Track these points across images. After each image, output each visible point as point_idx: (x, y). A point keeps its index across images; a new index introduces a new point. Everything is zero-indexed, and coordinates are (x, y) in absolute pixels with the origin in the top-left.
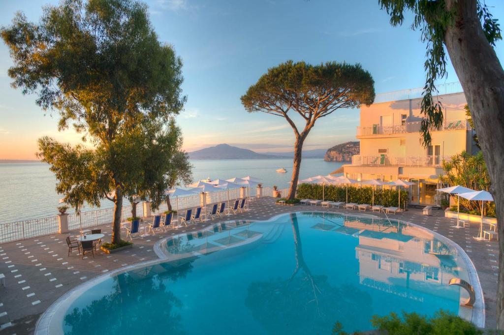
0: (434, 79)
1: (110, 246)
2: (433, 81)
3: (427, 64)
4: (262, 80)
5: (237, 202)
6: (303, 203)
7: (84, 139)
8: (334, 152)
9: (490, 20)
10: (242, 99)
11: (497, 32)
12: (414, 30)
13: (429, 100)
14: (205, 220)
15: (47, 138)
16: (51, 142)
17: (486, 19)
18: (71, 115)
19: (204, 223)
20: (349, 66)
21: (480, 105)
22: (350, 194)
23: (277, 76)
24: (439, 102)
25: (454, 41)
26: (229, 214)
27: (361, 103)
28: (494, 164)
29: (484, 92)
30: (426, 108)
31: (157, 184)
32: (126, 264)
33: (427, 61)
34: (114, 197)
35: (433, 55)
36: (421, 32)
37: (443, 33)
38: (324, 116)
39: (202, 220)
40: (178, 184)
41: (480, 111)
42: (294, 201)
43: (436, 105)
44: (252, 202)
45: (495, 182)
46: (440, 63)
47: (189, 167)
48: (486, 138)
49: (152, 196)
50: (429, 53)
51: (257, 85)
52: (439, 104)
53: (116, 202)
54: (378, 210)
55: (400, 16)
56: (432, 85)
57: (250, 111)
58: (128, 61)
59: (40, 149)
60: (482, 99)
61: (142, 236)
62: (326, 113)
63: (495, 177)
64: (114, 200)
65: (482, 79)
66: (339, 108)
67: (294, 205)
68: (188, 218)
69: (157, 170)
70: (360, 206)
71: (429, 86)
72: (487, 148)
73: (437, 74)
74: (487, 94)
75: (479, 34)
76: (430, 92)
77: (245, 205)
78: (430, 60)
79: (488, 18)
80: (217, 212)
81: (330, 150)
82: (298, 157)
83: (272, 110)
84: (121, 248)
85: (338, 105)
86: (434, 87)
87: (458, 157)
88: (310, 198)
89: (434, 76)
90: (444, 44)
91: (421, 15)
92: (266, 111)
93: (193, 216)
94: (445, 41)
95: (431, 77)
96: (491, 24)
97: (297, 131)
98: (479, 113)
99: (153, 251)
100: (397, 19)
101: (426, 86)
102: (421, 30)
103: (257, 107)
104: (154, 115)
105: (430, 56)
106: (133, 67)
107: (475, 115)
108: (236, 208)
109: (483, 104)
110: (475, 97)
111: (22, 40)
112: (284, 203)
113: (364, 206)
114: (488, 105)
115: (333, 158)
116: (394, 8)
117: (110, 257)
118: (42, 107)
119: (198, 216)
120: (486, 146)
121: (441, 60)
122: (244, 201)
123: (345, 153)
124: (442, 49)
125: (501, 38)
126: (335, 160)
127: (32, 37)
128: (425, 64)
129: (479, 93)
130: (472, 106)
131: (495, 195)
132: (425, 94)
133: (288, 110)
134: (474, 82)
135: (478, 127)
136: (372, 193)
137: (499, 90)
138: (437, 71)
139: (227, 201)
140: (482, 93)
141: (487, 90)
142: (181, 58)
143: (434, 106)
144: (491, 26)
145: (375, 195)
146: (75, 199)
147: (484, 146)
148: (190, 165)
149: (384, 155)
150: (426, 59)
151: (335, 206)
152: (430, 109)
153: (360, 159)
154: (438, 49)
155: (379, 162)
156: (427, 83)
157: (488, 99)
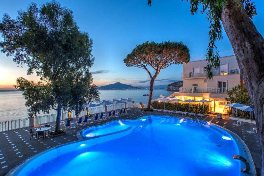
0: (214, 41)
1: (54, 133)
2: (213, 42)
3: (210, 33)
4: (134, 51)
5: (121, 110)
6: (154, 111)
7: (41, 79)
8: (171, 86)
9: (249, 3)
10: (124, 60)
11: (254, 10)
12: (202, 13)
13: (211, 53)
14: (105, 119)
15: (22, 78)
16: (24, 80)
17: (246, 3)
18: (34, 67)
19: (104, 121)
20: (176, 43)
21: (242, 52)
22: (178, 106)
23: (141, 49)
24: (217, 54)
25: (226, 17)
26: (117, 116)
27: (183, 62)
28: (253, 88)
29: (244, 44)
30: (209, 58)
31: (79, 101)
32: (60, 143)
33: (211, 31)
34: (57, 108)
35: (214, 28)
36: (207, 14)
37: (220, 14)
38: (165, 68)
39: (103, 119)
40: (93, 102)
41: (242, 56)
42: (150, 110)
43: (216, 55)
44: (129, 110)
45: (254, 100)
46: (218, 32)
47: (98, 93)
48: (246, 72)
49: (76, 108)
50: (212, 26)
51: (131, 54)
52: (217, 55)
53: (58, 110)
54: (192, 115)
55: (196, 8)
56: (213, 44)
57: (128, 66)
58: (61, 40)
59: (18, 84)
60: (243, 49)
61: (72, 128)
62: (165, 67)
63: (253, 97)
64: (57, 110)
65: (243, 37)
66: (172, 64)
67: (150, 112)
68: (96, 118)
69: (79, 94)
70: (183, 113)
71: (211, 45)
72: (247, 78)
73: (216, 38)
74: (246, 45)
75: (242, 11)
76: (212, 48)
77: (125, 112)
78: (212, 30)
79: (248, 3)
80: (111, 115)
81: (169, 85)
82: (151, 88)
83: (139, 65)
84: (59, 135)
85: (171, 63)
86: (214, 45)
87: (236, 88)
88: (158, 109)
89: (214, 39)
90: (220, 20)
91: (207, 4)
92: (136, 66)
93: (99, 117)
94: (221, 18)
95: (212, 39)
96: (250, 5)
97: (151, 76)
98: (241, 57)
99: (76, 136)
100: (194, 10)
101: (210, 45)
102: (207, 13)
103: (132, 64)
104: (78, 67)
105: (212, 28)
106: (64, 42)
107: (239, 58)
108: (121, 113)
109: (244, 52)
110: (239, 48)
111: (8, 29)
112: (144, 111)
113: (185, 113)
114: (247, 52)
115: (171, 89)
116: (192, 3)
117: (53, 139)
118: (16, 62)
119: (101, 117)
120: (246, 77)
121: (219, 30)
122: (125, 109)
123: (177, 87)
124: (219, 23)
125: (256, 14)
126: (172, 90)
127: (13, 27)
128: (209, 32)
129: (241, 45)
130: (237, 54)
131: (254, 108)
132: (209, 50)
133: (146, 65)
134: (238, 39)
135: (241, 65)
136: (189, 106)
137: (254, 42)
138: (216, 36)
139: (116, 110)
140: (243, 45)
141: (246, 43)
142: (92, 40)
143: (215, 57)
144: (250, 7)
145: (191, 107)
146: (35, 109)
147: (245, 77)
148: (98, 92)
149: (195, 87)
150: (210, 29)
151: (170, 112)
152: (212, 58)
153: (183, 89)
154: (217, 23)
155: (193, 90)
156: (210, 43)
157: (247, 48)
